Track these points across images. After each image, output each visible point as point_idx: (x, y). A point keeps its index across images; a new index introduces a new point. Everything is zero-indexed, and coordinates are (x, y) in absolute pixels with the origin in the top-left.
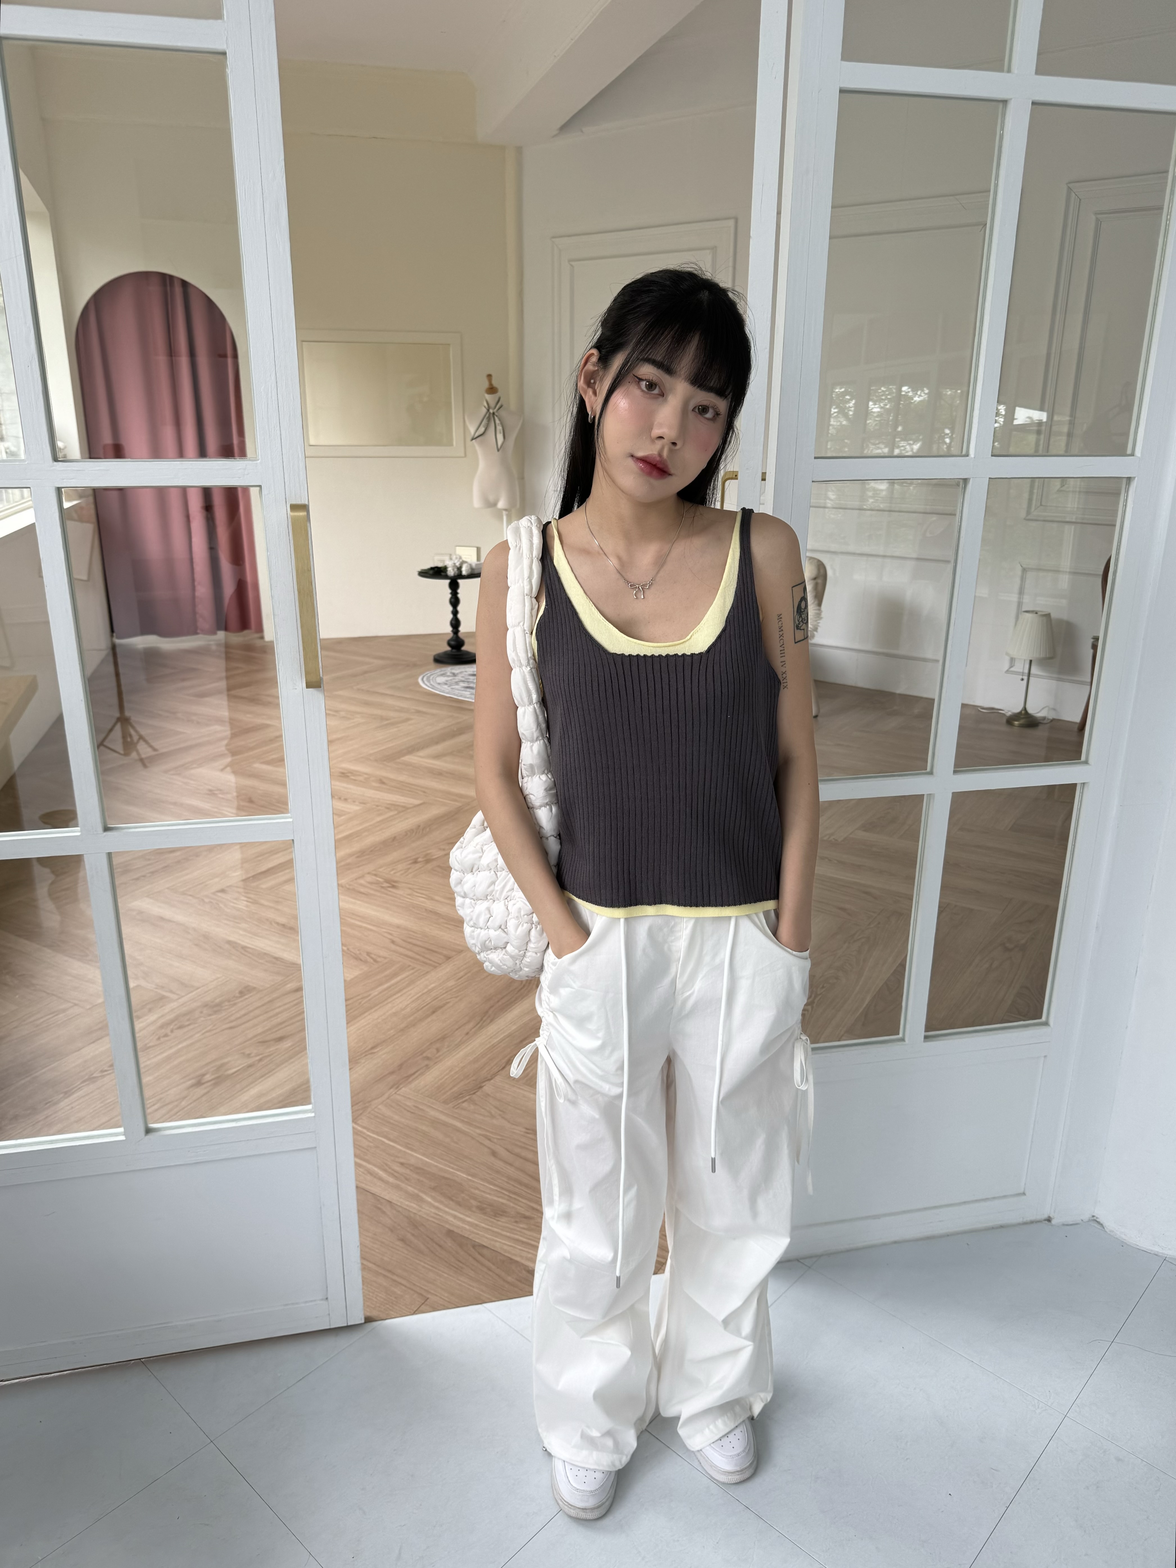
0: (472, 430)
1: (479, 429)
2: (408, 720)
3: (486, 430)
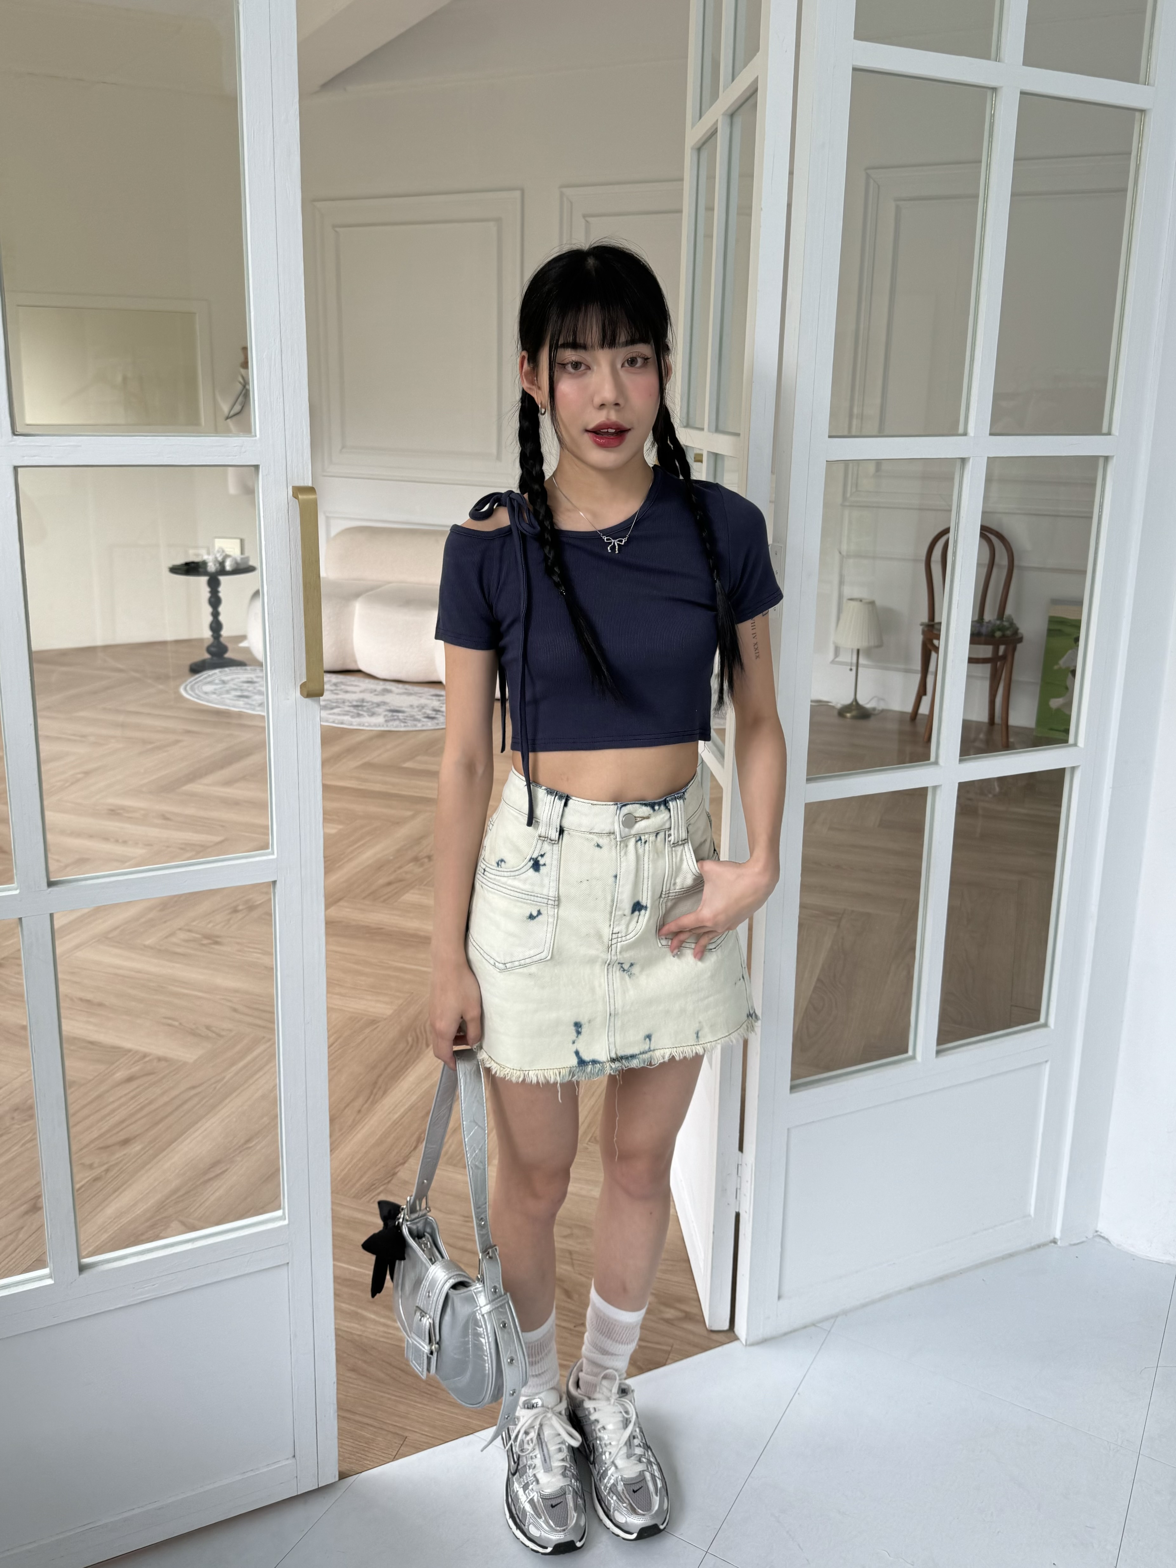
0: (226, 410)
1: (235, 406)
2: (177, 742)
3: (242, 408)
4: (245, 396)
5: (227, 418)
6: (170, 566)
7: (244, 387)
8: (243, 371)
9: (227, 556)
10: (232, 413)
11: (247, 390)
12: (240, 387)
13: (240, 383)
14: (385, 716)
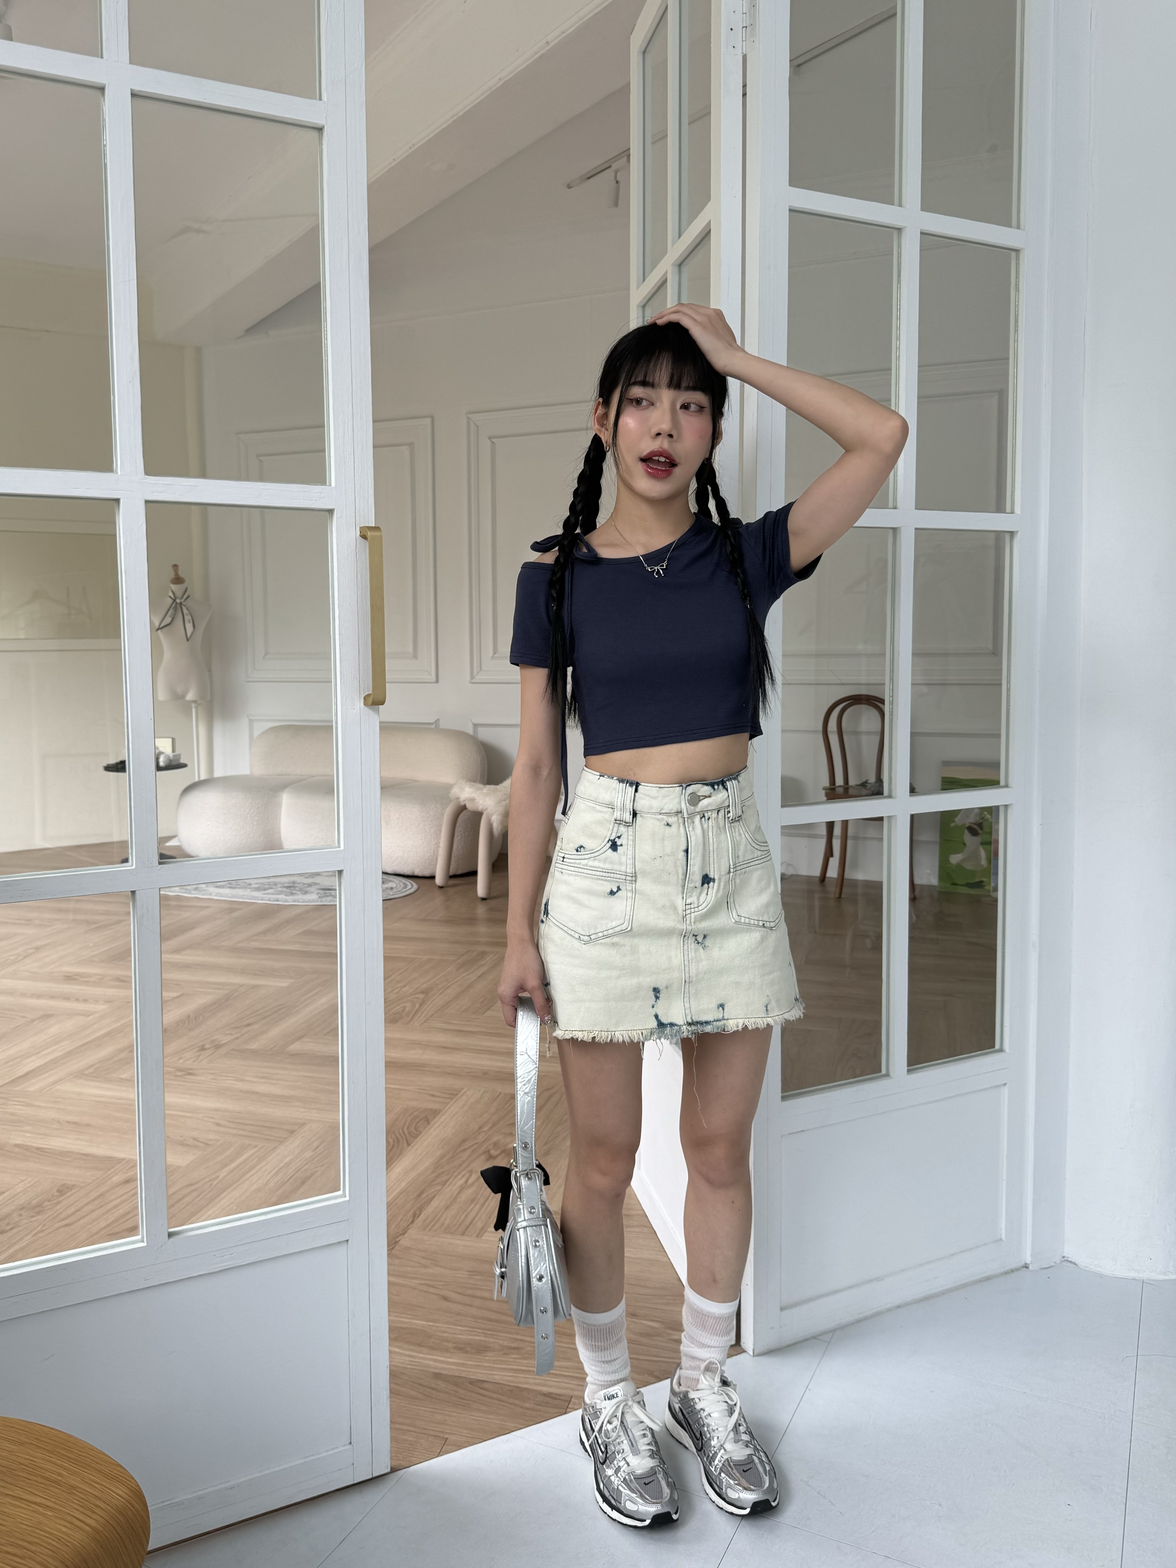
0: (156, 622)
1: (166, 619)
3: (173, 619)
4: (175, 609)
5: (158, 629)
6: (105, 765)
7: (174, 600)
8: (173, 587)
9: (161, 753)
10: (162, 625)
11: (177, 603)
12: (171, 601)
13: (170, 597)
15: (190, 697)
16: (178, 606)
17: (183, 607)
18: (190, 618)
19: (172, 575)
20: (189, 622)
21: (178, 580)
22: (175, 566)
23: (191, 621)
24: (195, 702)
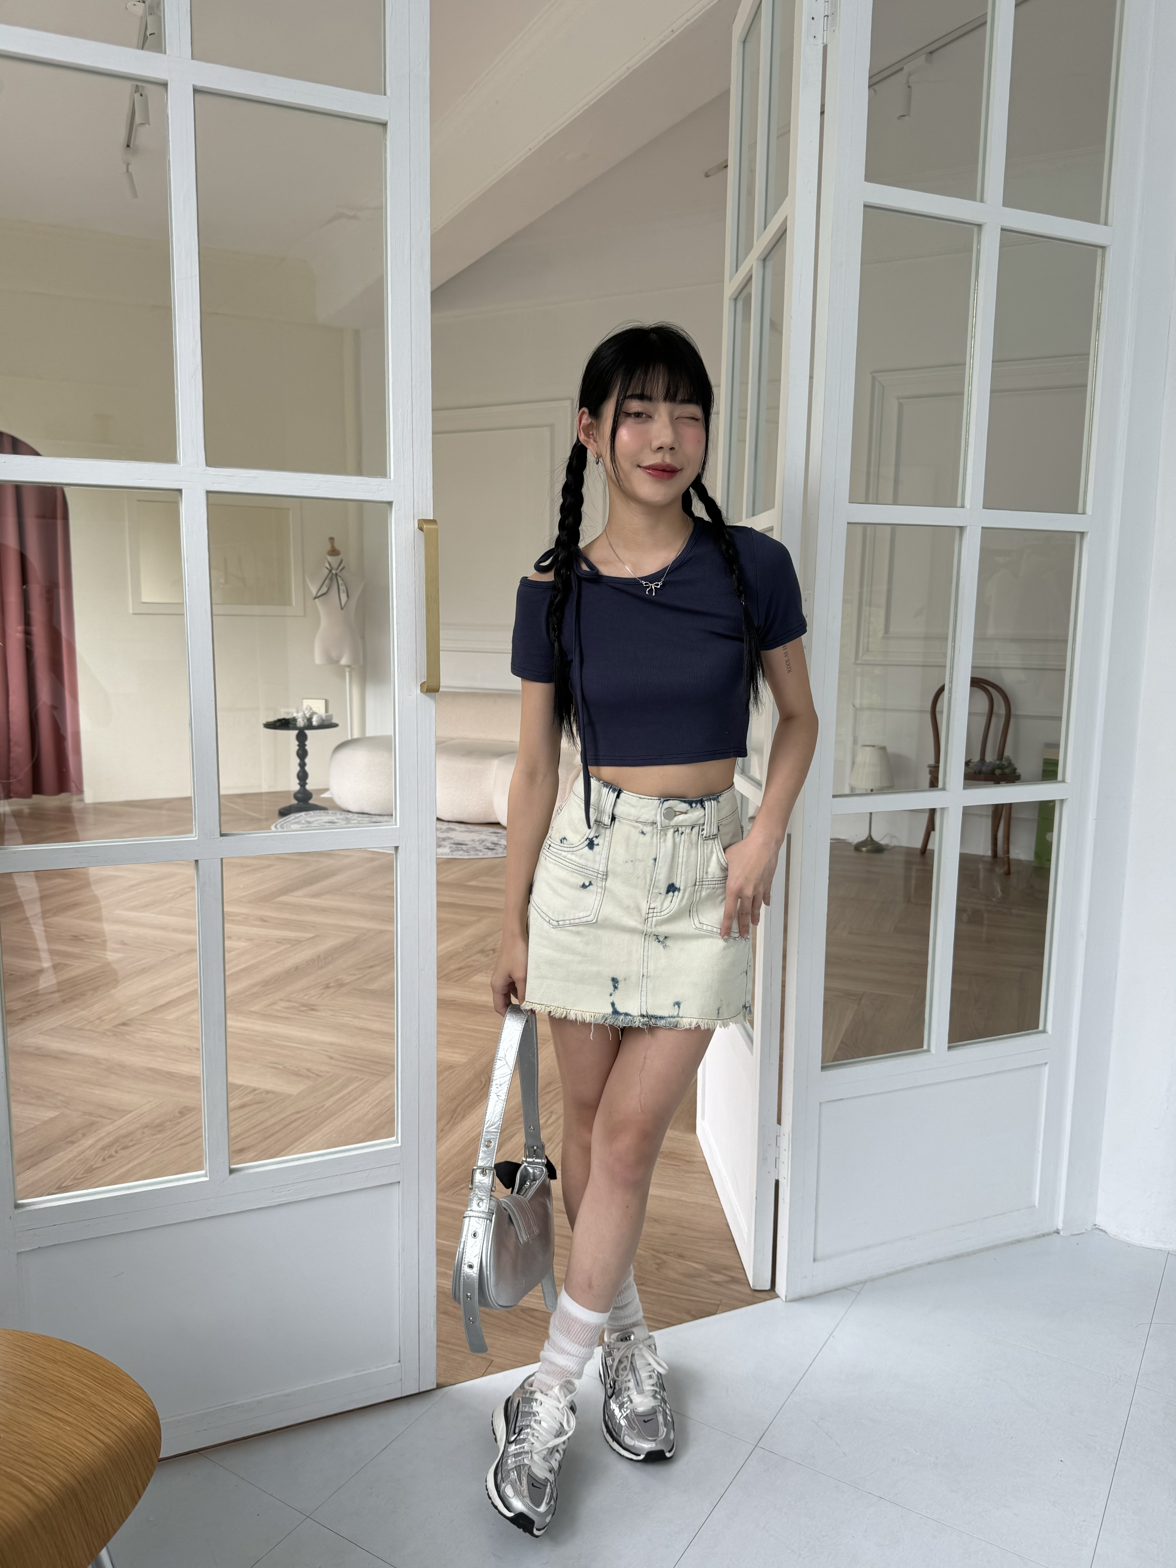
0: (314, 591)
1: (322, 588)
3: (328, 589)
4: (331, 579)
5: (315, 598)
6: (265, 722)
7: (331, 571)
8: (330, 558)
9: (313, 713)
10: (319, 594)
11: (332, 574)
12: (327, 571)
13: (327, 568)
14: (450, 847)
15: (344, 661)
16: (334, 577)
17: (339, 578)
18: (344, 588)
19: (328, 547)
20: (344, 592)
21: (334, 552)
22: (332, 539)
23: (345, 591)
24: (349, 666)
